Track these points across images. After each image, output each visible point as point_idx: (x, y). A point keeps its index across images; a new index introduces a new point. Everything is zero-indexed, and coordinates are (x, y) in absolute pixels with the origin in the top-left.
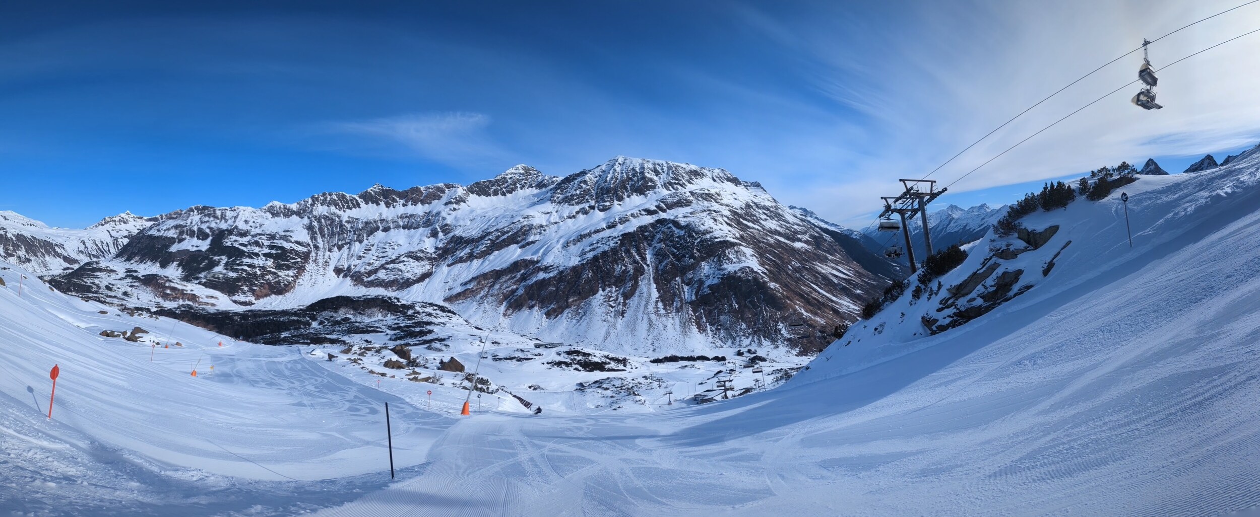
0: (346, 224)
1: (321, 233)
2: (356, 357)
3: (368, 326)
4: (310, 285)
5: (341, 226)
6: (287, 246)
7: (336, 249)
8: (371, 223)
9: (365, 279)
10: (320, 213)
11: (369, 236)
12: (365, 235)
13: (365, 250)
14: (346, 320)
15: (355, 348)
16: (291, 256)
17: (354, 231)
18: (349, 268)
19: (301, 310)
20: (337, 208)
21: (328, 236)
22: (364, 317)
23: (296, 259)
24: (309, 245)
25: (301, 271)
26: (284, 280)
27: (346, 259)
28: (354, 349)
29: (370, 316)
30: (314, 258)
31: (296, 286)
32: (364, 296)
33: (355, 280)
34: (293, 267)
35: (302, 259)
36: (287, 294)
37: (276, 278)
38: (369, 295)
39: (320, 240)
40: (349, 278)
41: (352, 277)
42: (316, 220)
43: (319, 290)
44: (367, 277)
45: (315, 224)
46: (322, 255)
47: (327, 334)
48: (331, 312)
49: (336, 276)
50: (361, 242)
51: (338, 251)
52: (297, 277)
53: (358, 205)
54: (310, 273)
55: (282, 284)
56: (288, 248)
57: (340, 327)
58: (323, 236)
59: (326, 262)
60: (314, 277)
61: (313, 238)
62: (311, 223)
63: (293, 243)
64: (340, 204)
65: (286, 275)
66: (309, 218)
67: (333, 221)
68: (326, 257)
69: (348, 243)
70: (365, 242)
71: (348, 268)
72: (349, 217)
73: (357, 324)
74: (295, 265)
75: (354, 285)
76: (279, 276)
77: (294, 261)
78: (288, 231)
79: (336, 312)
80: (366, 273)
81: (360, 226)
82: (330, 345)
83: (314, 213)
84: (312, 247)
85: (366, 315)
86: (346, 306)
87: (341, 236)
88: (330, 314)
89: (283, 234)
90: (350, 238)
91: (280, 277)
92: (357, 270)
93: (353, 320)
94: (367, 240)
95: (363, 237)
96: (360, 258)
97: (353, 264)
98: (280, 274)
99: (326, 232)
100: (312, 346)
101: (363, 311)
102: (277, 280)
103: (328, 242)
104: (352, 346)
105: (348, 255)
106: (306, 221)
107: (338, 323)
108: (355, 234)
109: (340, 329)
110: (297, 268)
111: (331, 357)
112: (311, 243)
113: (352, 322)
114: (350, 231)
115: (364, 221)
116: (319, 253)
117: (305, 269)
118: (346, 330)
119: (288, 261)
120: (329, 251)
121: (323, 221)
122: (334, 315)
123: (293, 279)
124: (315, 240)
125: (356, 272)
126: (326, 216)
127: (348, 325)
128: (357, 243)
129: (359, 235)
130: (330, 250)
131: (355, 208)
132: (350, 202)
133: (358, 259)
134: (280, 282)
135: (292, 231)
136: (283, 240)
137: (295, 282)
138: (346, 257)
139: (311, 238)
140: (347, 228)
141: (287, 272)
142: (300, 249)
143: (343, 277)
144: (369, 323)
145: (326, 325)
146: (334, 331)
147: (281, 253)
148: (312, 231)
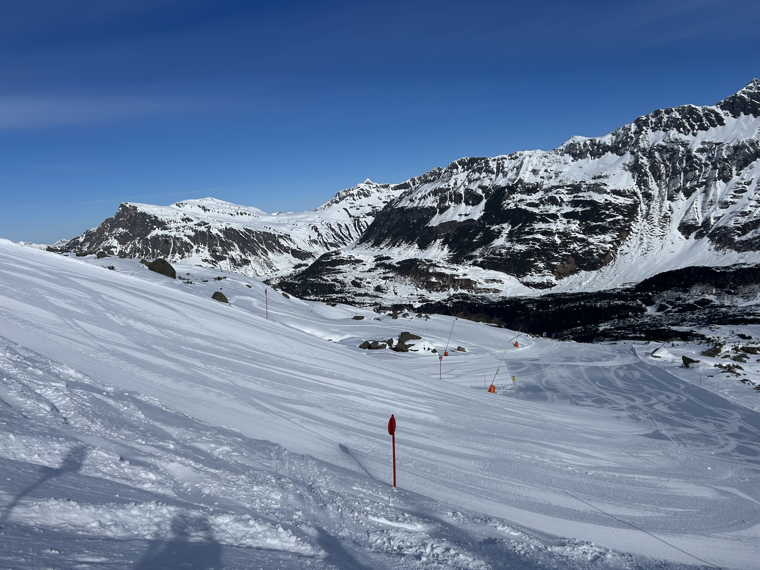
0: (698, 155)
1: (654, 174)
2: (731, 363)
3: (743, 311)
4: (640, 252)
5: (689, 157)
6: (599, 198)
7: (681, 195)
8: (744, 146)
9: (737, 238)
10: (651, 144)
11: (741, 169)
12: (734, 168)
13: (735, 192)
14: (704, 303)
15: (727, 349)
16: (607, 212)
17: (712, 164)
18: (706, 223)
19: (628, 290)
20: (680, 132)
21: (667, 176)
22: (735, 298)
23: (615, 216)
24: (635, 194)
25: (624, 234)
26: (597, 249)
27: (699, 210)
28: (724, 350)
29: (746, 297)
30: (644, 212)
31: (618, 256)
32: (735, 265)
33: (718, 242)
34: (611, 229)
35: (625, 216)
36: (604, 269)
37: (585, 247)
38: (744, 264)
39: (653, 185)
40: (706, 239)
41: (712, 236)
42: (644, 155)
43: (655, 260)
44: (739, 235)
45: (644, 161)
46: (657, 207)
47: (673, 325)
48: (677, 291)
49: (683, 237)
50: (726, 180)
51: (684, 198)
52: (618, 243)
53: (721, 121)
54: (639, 236)
55: (595, 255)
56: (602, 201)
57: (694, 314)
58: (658, 177)
59: (665, 217)
60: (645, 240)
61: (642, 182)
62: (637, 161)
63: (609, 193)
64: (687, 124)
65: (600, 242)
66: (632, 153)
67: (675, 152)
68: (664, 209)
69: (703, 183)
70: (735, 178)
71: (703, 223)
72: (703, 143)
73: (724, 309)
74: (615, 225)
75: (717, 249)
76: (590, 244)
77: (612, 219)
78: (600, 177)
79: (686, 291)
80: (738, 228)
81: (725, 155)
82: (682, 343)
83: (641, 145)
84: (640, 196)
85: (741, 295)
86: (703, 281)
87: (690, 175)
88: (676, 294)
89: (593, 182)
90: (707, 175)
91: (592, 244)
92: (721, 224)
93: (717, 303)
94: (738, 175)
95: (731, 171)
96: (725, 205)
97: (712, 215)
98: (591, 240)
99: (663, 171)
100: (652, 343)
101: (735, 288)
102: (587, 249)
103: (668, 186)
104: (721, 345)
105: (704, 202)
106: (628, 158)
107: (691, 308)
108: (715, 168)
109: (694, 317)
110: (618, 230)
111: (687, 362)
112: (638, 191)
113: (714, 307)
114: (706, 165)
115: (731, 145)
116: (653, 204)
117: (631, 230)
118: (704, 319)
119: (602, 220)
120: (668, 199)
121: (657, 154)
122: (683, 296)
123: (611, 246)
124: (644, 186)
125: (718, 229)
126: (662, 146)
127: (707, 311)
128: (720, 183)
129: (724, 169)
130: (671, 198)
131: (715, 126)
132: (704, 119)
133: (721, 208)
134: (593, 252)
135: (606, 176)
136: (593, 191)
137: (616, 250)
138: (699, 206)
139: (639, 184)
140: (700, 160)
141: (602, 237)
142: (621, 201)
143: (696, 238)
144: (747, 307)
145: (670, 312)
146: (683, 320)
147: (592, 210)
148: (640, 172)
